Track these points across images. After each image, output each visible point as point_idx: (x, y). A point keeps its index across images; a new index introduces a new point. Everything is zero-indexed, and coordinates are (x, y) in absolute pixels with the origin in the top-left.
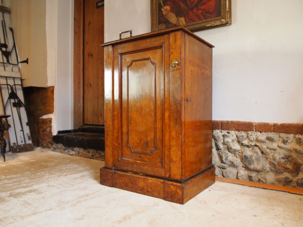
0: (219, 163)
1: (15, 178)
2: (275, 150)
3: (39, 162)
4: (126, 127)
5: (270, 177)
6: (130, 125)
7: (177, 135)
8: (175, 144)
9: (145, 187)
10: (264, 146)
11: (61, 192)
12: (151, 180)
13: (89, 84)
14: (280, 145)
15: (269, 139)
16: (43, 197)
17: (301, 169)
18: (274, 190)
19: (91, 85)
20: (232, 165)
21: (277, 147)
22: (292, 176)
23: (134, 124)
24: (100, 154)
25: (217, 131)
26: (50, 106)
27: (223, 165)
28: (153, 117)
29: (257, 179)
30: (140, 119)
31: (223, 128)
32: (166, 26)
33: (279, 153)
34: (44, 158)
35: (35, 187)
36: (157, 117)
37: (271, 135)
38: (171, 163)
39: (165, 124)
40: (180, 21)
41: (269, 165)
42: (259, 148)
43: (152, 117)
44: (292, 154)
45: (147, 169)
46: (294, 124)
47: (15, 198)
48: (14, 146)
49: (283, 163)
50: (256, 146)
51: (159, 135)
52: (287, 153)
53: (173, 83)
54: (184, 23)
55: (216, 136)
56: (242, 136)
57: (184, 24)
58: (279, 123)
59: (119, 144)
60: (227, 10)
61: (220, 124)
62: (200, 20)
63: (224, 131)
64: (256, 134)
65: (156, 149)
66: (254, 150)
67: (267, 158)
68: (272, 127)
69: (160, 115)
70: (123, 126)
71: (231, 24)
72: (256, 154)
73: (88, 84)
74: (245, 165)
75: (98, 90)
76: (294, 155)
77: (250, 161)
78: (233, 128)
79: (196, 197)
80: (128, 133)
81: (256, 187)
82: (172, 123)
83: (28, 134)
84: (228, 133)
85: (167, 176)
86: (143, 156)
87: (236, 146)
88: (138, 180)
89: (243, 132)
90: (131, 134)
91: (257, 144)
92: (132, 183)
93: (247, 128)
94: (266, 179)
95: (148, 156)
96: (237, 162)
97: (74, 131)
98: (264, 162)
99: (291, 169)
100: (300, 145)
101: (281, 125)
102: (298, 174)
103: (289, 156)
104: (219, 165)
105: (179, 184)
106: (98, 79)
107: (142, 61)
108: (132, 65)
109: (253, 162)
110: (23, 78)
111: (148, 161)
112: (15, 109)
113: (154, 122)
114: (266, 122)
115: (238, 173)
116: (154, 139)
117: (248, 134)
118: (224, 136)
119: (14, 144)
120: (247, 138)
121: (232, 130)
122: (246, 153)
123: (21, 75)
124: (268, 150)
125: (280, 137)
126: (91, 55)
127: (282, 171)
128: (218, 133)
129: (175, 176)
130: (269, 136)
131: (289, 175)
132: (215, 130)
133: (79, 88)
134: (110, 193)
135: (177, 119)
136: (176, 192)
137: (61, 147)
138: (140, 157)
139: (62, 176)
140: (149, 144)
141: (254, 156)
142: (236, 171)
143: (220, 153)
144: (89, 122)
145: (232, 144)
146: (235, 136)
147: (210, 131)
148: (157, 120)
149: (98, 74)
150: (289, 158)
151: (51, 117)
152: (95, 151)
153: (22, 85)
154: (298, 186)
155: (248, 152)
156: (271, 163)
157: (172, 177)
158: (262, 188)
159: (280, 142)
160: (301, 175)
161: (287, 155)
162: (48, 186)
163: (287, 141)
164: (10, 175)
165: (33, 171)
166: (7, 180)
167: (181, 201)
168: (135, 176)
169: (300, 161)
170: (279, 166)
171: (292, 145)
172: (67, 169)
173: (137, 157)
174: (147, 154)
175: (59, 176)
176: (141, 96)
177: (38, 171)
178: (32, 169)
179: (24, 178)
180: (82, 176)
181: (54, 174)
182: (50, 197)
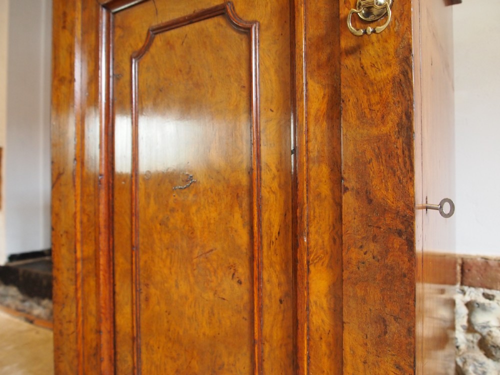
4: (127, 309)
6: (143, 306)
23: (159, 303)
30: (184, 288)
31: (470, 280)
36: (268, 287)
39: (308, 334)
43: (240, 282)
61: (459, 268)
63: (472, 289)
70: (117, 307)
80: (135, 339)
82: (352, 338)
84: (490, 297)
90: (147, 344)
107: (192, 26)
108: (153, 50)
113: (252, 311)
118: (469, 305)
148: (266, 301)
176: (190, 180)
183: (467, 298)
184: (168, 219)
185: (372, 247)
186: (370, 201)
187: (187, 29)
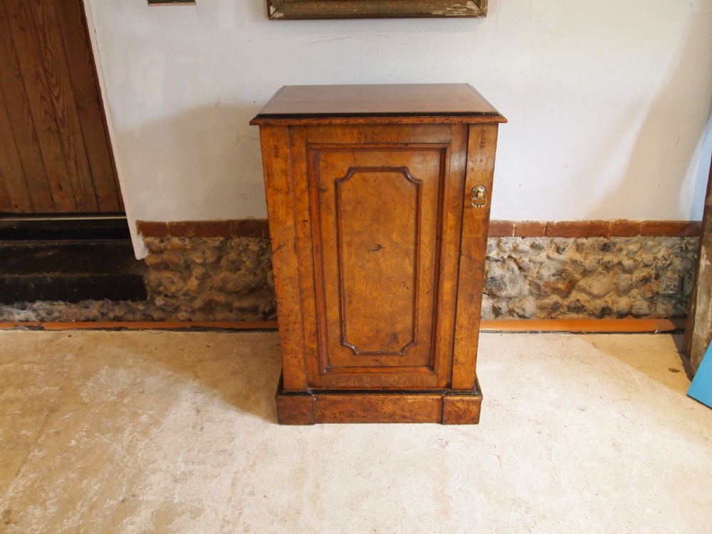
1: (42, 489)
2: (542, 263)
4: (336, 309)
5: (530, 305)
6: (347, 305)
7: (471, 321)
8: (465, 335)
9: (398, 412)
10: (526, 260)
11: (233, 485)
12: (411, 399)
14: (551, 255)
15: (533, 246)
16: (226, 522)
17: (576, 287)
21: (545, 257)
22: (562, 298)
23: (358, 303)
28: (411, 288)
29: (507, 310)
30: (375, 294)
33: (549, 268)
35: (151, 497)
36: (422, 288)
37: (539, 241)
38: (455, 366)
39: (442, 303)
41: (528, 287)
42: (515, 261)
43: (408, 288)
44: (567, 267)
45: (397, 380)
46: (578, 223)
49: (553, 283)
50: (510, 257)
51: (424, 319)
52: (560, 267)
53: (470, 230)
56: (490, 245)
58: (556, 222)
59: (321, 344)
64: (514, 241)
65: (416, 344)
66: (506, 266)
67: (525, 277)
68: (544, 228)
69: (429, 284)
70: (328, 309)
71: (485, 16)
72: (510, 273)
74: (489, 290)
75: (30, 113)
76: (569, 268)
77: (500, 284)
81: (521, 332)
85: (444, 384)
86: (383, 359)
88: (380, 403)
89: (495, 238)
90: (351, 322)
91: (514, 256)
92: (365, 410)
93: (501, 232)
94: (523, 310)
95: (396, 358)
98: (522, 284)
99: (563, 289)
100: (581, 253)
101: (558, 224)
102: (570, 293)
103: (563, 271)
106: (22, 81)
109: (506, 285)
111: (396, 365)
113: (414, 298)
114: (535, 219)
116: (411, 328)
117: (500, 241)
120: (497, 247)
122: (494, 273)
124: (531, 264)
125: (552, 242)
127: (549, 293)
130: (537, 242)
131: (559, 298)
134: (331, 443)
135: (472, 296)
136: (467, 410)
138: (377, 360)
139: (147, 429)
140: (400, 337)
141: (507, 275)
144: (16, 207)
148: (421, 294)
149: (19, 65)
150: (562, 273)
152: (111, 303)
154: (568, 311)
155: (497, 271)
156: (531, 283)
157: (456, 385)
158: (531, 332)
159: (552, 249)
160: (574, 295)
161: (560, 269)
162: (176, 481)
163: (564, 249)
164: (7, 485)
165: (39, 437)
166: (26, 505)
167: (475, 420)
168: (373, 397)
169: (577, 276)
170: (546, 287)
171: (569, 254)
172: (122, 395)
173: (369, 361)
174: (395, 354)
175: (145, 432)
176: (379, 247)
177: (57, 433)
178: (24, 432)
179: (67, 479)
180: (198, 411)
181: (120, 430)
182: (237, 512)
184: (364, 265)
185: (470, 273)
186: (471, 259)
187: (378, 174)
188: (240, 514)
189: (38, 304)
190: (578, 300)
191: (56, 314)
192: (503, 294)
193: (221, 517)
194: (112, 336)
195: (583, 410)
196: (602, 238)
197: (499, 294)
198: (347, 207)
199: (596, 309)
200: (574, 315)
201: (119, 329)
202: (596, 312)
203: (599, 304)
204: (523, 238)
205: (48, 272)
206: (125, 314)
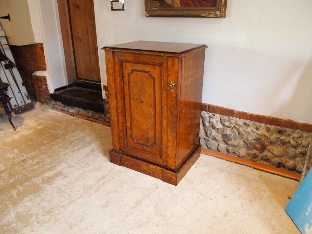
0: (204, 137)
1: (37, 157)
2: (249, 133)
3: (47, 129)
4: (129, 123)
5: (243, 152)
6: (133, 122)
8: (171, 145)
9: (148, 170)
10: (241, 129)
11: (82, 174)
12: (152, 166)
13: (79, 38)
14: (253, 130)
15: (245, 124)
16: (70, 182)
17: (266, 149)
18: (243, 165)
19: (80, 40)
20: (215, 139)
21: (251, 131)
22: (259, 152)
23: (136, 122)
24: (100, 115)
25: (204, 112)
26: (41, 63)
27: (207, 138)
28: (153, 121)
29: (232, 151)
30: (141, 120)
31: (210, 111)
32: (161, 5)
33: (252, 136)
34: (49, 122)
35: (59, 169)
36: (157, 121)
37: (248, 122)
38: (168, 158)
40: (175, 2)
41: (243, 143)
42: (237, 129)
44: (261, 138)
45: (149, 157)
46: (266, 117)
47: (48, 184)
48: (16, 109)
49: (254, 144)
51: (158, 135)
52: (258, 137)
53: (171, 100)
54: (180, 5)
55: (203, 116)
56: (225, 119)
57: (179, 7)
58: (255, 114)
59: (124, 135)
60: (223, 3)
61: (207, 107)
62: (195, 7)
63: (210, 113)
64: (236, 119)
65: (156, 144)
66: (232, 131)
67: (242, 138)
68: (249, 116)
69: (159, 120)
71: (225, 17)
72: (234, 134)
73: (77, 38)
74: (225, 140)
75: (89, 45)
76: (263, 139)
77: (229, 138)
78: (218, 112)
79: (185, 175)
80: (131, 128)
81: (231, 161)
82: (169, 130)
83: (25, 94)
84: (214, 115)
85: (165, 164)
86: (145, 147)
87: (220, 126)
88: (142, 164)
89: (226, 116)
90: (134, 129)
91: (236, 126)
92: (137, 166)
93: (229, 114)
94: (239, 153)
95: (149, 148)
96: (218, 138)
97: (70, 86)
98: (240, 141)
99: (259, 148)
100: (268, 132)
101: (256, 116)
102: (264, 151)
103: (259, 139)
104: (204, 138)
105: (174, 173)
106: (88, 35)
108: (133, 74)
109: (231, 139)
110: (7, 36)
111: (149, 151)
112: (7, 71)
113: (154, 125)
114: (245, 111)
115: (218, 145)
116: (154, 137)
117: (229, 118)
118: (209, 117)
119: (15, 106)
120: (228, 121)
121: (217, 114)
122: (227, 132)
123: (5, 32)
124: (244, 132)
125: (254, 124)
126: (77, 7)
127: (252, 148)
128: (205, 114)
129: (171, 166)
130: (246, 122)
131: (257, 152)
132: (203, 111)
133: (69, 42)
134: (121, 173)
136: (171, 178)
137: (60, 104)
138: (143, 147)
139: (74, 151)
140: (150, 140)
141: (232, 135)
142: (218, 144)
143: (206, 129)
144: (83, 76)
145: (216, 124)
146: (219, 118)
147: (198, 111)
148: (156, 124)
149: (87, 29)
151: (45, 75)
152: (95, 113)
153: (8, 45)
154: (262, 159)
155: (228, 132)
156: (244, 142)
157: (169, 166)
158: (235, 163)
159: (254, 127)
160: (266, 153)
161: (258, 138)
162: (68, 167)
163: (259, 128)
164: (30, 153)
165: (47, 144)
166: (30, 159)
167: (175, 183)
168: (140, 162)
169: (267, 143)
170: (250, 145)
171: (262, 131)
172: (76, 140)
173: (140, 147)
174: (148, 146)
175: (73, 152)
176: (142, 102)
177: (52, 144)
178: (45, 141)
179: (44, 156)
180: (92, 151)
181: (67, 149)
182: (76, 181)
183: (209, 115)
187: (141, 73)
188: (76, 182)
189: (76, 108)
190: (267, 155)
191: (80, 113)
192: (230, 143)
193: (71, 180)
194: (89, 123)
195: (226, 197)
196: (278, 127)
197: (228, 143)
198: (132, 84)
199: (275, 162)
200: (265, 163)
201: (93, 121)
202: (275, 164)
203: (277, 160)
204: (240, 119)
205: (79, 98)
206: (99, 118)
